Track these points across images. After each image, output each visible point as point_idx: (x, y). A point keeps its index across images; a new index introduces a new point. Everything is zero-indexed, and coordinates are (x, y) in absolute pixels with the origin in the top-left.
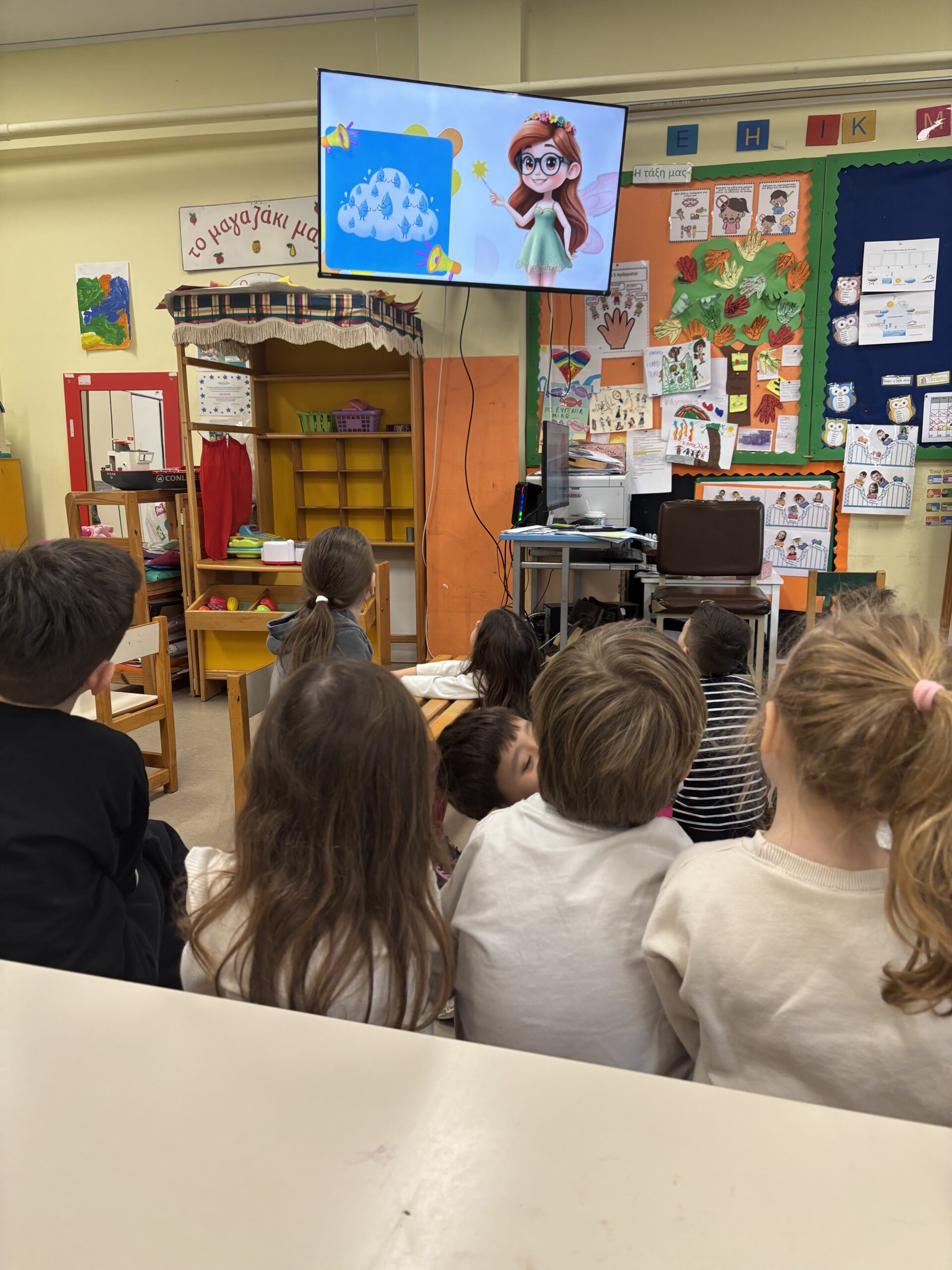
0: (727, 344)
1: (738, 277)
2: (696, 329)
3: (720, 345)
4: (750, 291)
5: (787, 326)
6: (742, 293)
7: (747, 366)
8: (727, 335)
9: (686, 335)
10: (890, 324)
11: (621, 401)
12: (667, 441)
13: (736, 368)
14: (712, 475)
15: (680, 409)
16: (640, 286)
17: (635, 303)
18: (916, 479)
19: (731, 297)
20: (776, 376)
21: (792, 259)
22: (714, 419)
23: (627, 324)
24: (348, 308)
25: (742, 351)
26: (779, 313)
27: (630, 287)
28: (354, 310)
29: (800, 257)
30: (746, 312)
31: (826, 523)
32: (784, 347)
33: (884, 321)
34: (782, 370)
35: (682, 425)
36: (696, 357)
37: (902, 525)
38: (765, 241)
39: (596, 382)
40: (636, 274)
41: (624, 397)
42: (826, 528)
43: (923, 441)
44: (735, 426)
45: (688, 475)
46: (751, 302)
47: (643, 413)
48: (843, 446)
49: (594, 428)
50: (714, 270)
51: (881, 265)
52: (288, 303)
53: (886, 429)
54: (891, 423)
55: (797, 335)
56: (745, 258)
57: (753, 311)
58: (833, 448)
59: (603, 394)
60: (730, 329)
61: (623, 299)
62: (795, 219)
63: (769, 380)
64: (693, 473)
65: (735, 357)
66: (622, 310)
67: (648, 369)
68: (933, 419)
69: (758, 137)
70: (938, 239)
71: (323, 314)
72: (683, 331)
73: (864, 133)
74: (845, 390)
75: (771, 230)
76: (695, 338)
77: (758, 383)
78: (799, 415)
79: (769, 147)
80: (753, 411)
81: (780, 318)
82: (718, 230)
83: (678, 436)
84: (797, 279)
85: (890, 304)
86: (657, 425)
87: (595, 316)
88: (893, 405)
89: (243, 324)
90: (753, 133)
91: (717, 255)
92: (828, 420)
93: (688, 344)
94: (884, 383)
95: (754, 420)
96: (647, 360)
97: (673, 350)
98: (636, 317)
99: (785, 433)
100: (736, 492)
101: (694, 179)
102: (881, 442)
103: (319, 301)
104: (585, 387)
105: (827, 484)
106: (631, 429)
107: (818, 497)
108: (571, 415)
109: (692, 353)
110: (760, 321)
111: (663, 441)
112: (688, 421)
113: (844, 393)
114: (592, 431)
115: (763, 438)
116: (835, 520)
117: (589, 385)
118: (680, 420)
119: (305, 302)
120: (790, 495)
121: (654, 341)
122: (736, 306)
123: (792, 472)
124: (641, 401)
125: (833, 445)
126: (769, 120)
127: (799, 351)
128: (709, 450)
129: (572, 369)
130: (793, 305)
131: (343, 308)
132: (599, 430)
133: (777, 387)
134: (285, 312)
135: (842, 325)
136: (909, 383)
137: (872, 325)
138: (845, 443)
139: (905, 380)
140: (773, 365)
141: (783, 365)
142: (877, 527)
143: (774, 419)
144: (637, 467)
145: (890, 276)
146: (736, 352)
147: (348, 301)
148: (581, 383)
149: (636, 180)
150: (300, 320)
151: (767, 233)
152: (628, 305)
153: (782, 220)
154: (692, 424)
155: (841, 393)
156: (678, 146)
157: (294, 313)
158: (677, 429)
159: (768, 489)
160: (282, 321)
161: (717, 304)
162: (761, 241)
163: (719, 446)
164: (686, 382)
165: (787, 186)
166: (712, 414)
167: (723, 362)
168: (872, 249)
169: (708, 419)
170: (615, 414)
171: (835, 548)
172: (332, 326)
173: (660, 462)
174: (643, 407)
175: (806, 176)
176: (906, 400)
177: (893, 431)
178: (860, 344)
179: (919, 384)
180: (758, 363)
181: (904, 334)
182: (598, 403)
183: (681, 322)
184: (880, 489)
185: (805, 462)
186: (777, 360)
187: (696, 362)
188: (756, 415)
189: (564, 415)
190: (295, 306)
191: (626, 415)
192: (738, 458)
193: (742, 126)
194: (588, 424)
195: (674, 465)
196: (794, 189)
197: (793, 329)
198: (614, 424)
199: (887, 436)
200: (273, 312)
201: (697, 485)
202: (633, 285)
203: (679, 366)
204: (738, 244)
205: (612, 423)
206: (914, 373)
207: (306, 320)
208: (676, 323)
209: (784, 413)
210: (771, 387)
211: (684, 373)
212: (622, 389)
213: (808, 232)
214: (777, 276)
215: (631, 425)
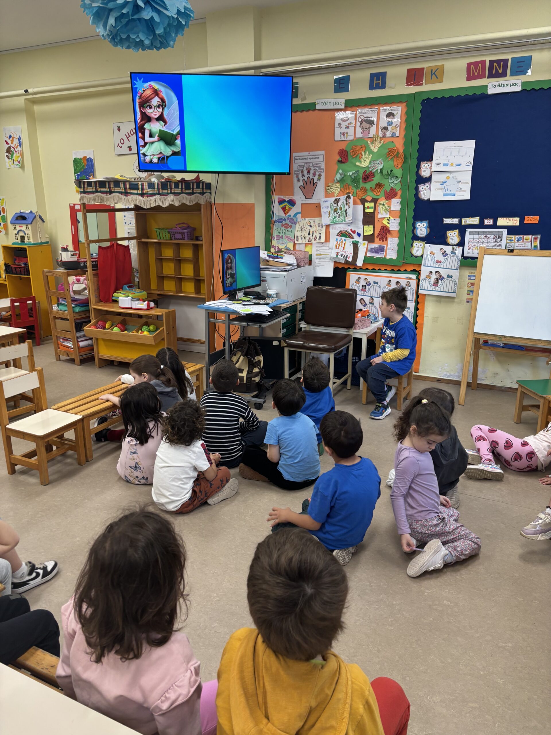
0: (363, 197)
1: (369, 161)
2: (348, 189)
3: (360, 198)
4: (375, 168)
5: (394, 188)
6: (370, 170)
7: (373, 209)
8: (363, 192)
9: (343, 192)
10: (448, 189)
11: (311, 226)
12: (332, 249)
13: (367, 211)
14: (355, 268)
15: (340, 232)
16: (320, 165)
17: (317, 174)
18: (460, 277)
19: (365, 172)
20: (388, 216)
21: (397, 151)
22: (356, 238)
23: (314, 185)
24: (146, 189)
25: (371, 202)
26: (390, 181)
27: (315, 165)
28: (149, 190)
29: (401, 150)
30: (373, 180)
31: (412, 298)
32: (393, 200)
33: (444, 187)
34: (390, 212)
35: (340, 240)
36: (347, 204)
37: (454, 302)
38: (383, 141)
39: (299, 216)
40: (318, 158)
41: (312, 224)
42: (412, 301)
43: (465, 256)
44: (366, 242)
45: (343, 268)
46: (376, 174)
47: (321, 234)
48: (422, 256)
49: (298, 240)
50: (357, 156)
51: (443, 155)
52: (121, 187)
53: (445, 248)
54: (448, 244)
55: (399, 193)
56: (373, 150)
57: (377, 179)
58: (417, 257)
59: (302, 222)
60: (365, 190)
61: (312, 172)
62: (398, 129)
63: (384, 218)
64: (346, 267)
65: (367, 204)
66: (311, 177)
67: (323, 210)
68: (470, 243)
69: (380, 82)
70: (475, 140)
71: (136, 192)
72: (341, 190)
73: (437, 78)
74: (424, 225)
75: (386, 135)
76: (347, 194)
77: (379, 220)
78: (399, 238)
79: (386, 87)
80: (376, 234)
81: (391, 183)
82: (359, 135)
83: (338, 247)
84: (399, 162)
85: (448, 178)
86: (327, 240)
87: (298, 180)
88: (449, 234)
89: (104, 195)
90: (378, 79)
91: (358, 148)
92: (414, 241)
93: (343, 197)
94: (444, 222)
95: (377, 240)
96: (323, 205)
97: (336, 200)
98: (318, 182)
99: (392, 247)
100: (366, 278)
101: (346, 106)
102: (442, 255)
103: (134, 186)
104: (294, 218)
105: (414, 276)
106: (315, 242)
107: (408, 284)
108: (287, 233)
109: (345, 202)
110: (379, 186)
111: (330, 249)
112: (343, 238)
113: (423, 227)
114: (296, 242)
115: (381, 250)
116: (418, 296)
117: (295, 217)
118: (339, 238)
119: (128, 186)
120: (394, 281)
121: (327, 195)
122: (368, 176)
123: (396, 269)
124: (320, 227)
125: (416, 255)
126: (386, 72)
127: (399, 202)
128: (352, 255)
129: (287, 208)
130: (397, 177)
131: (144, 189)
132: (300, 241)
133: (388, 221)
134: (120, 191)
135: (423, 188)
136: (457, 222)
137: (438, 189)
138: (423, 255)
139: (456, 221)
140: (386, 210)
141: (391, 210)
142: (440, 302)
143: (386, 239)
144: (317, 262)
145: (447, 162)
146: (367, 201)
147: (146, 185)
148: (292, 216)
149: (318, 107)
150: (126, 195)
151: (384, 136)
152: (314, 175)
153: (392, 130)
154: (345, 240)
155: (421, 227)
156: (340, 88)
157: (124, 191)
158: (337, 242)
159: (382, 278)
160: (120, 195)
161: (358, 175)
162: (381, 141)
163: (357, 253)
164: (342, 217)
165: (394, 110)
166: (355, 235)
167: (361, 207)
168: (439, 146)
169: (353, 238)
170: (308, 233)
171: (417, 312)
172: (140, 197)
173: (328, 260)
174: (321, 230)
175: (405, 104)
176: (456, 232)
177: (448, 249)
178: (431, 200)
179: (463, 223)
180: (379, 208)
181: (455, 195)
182: (300, 227)
183: (340, 185)
184: (440, 281)
185: (401, 264)
186: (389, 207)
187: (347, 207)
188: (377, 237)
189: (284, 232)
190: (124, 188)
191: (313, 234)
192: (366, 260)
193: (372, 76)
194: (295, 238)
195: (335, 263)
196: (398, 110)
197: (397, 190)
198: (307, 239)
199: (445, 251)
200: (116, 191)
201: (347, 273)
202: (317, 164)
203: (339, 209)
204: (369, 142)
205: (306, 238)
206: (460, 217)
207: (129, 194)
208: (338, 185)
209: (392, 236)
210: (385, 222)
211: (341, 213)
212: (311, 220)
213: (405, 136)
214: (389, 161)
215: (315, 240)
